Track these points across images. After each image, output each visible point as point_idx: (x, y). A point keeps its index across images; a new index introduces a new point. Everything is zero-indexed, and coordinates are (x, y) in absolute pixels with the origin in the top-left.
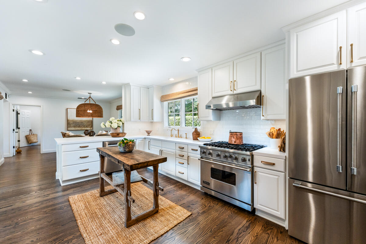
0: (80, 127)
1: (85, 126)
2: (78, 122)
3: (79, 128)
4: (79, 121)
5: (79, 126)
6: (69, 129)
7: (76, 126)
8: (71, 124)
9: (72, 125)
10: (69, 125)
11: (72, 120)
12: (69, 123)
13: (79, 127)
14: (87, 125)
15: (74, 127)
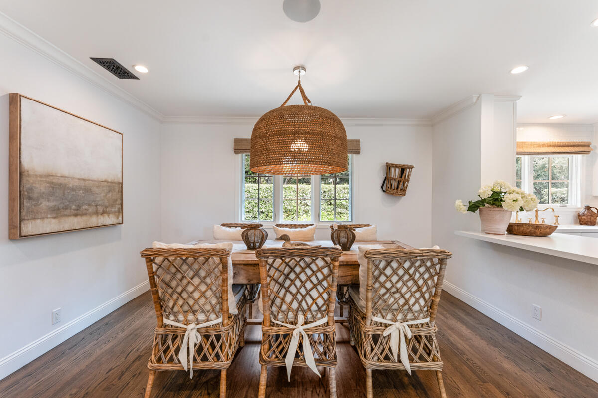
0: (82, 215)
1: (100, 209)
2: (73, 189)
3: (79, 219)
4: (76, 183)
5: (79, 207)
6: (29, 228)
7: (66, 208)
8: (42, 195)
9: (45, 204)
10: (26, 204)
11: (49, 175)
12: (31, 190)
13: (76, 215)
14: (106, 203)
15: (57, 212)
